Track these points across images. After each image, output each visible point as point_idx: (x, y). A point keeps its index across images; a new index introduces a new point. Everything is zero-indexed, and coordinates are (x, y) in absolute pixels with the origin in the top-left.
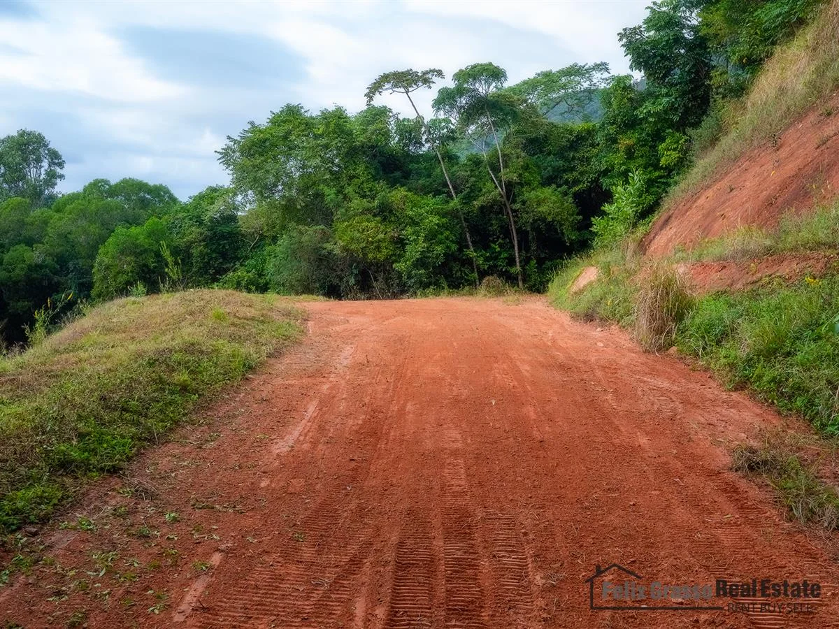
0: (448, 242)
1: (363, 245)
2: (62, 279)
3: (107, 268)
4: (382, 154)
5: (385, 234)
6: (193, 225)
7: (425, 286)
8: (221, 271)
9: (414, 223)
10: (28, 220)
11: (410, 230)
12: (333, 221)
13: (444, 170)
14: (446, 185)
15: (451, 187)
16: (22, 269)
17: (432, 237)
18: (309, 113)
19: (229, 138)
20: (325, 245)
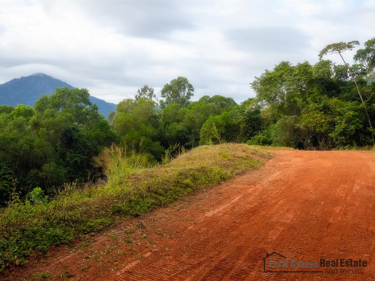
0: (358, 124)
1: (314, 124)
2: (189, 136)
3: (205, 132)
4: (326, 82)
5: (326, 119)
6: (241, 115)
7: (345, 145)
8: (252, 135)
9: (340, 114)
10: (178, 112)
11: (338, 118)
12: (301, 113)
13: (358, 89)
14: (358, 96)
15: (361, 97)
16: (175, 132)
17: (349, 121)
18: (292, 64)
19: (255, 77)
20: (296, 125)
